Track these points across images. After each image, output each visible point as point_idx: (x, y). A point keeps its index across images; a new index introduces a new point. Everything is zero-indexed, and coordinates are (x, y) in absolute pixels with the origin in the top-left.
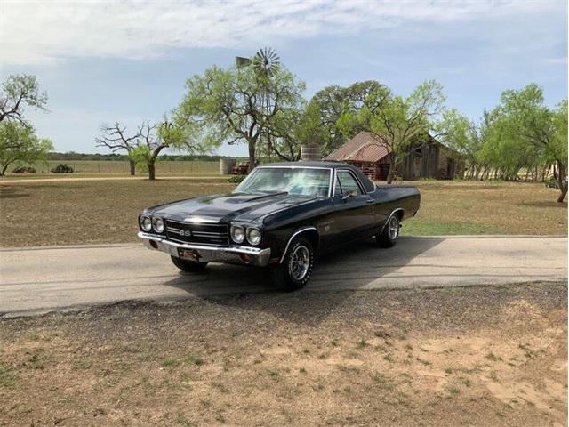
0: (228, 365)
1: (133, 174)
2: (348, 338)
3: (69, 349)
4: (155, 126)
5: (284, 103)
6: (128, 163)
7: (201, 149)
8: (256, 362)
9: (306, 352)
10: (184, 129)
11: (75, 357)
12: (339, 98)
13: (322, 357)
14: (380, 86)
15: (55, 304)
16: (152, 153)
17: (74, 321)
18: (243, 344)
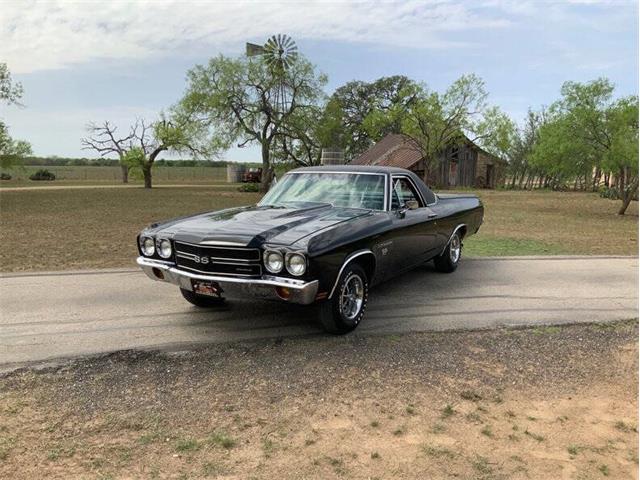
0: (269, 449)
1: (126, 182)
2: (427, 401)
3: (44, 426)
4: (151, 126)
5: (303, 98)
6: (120, 168)
7: (205, 152)
8: (309, 443)
9: (375, 425)
10: (185, 128)
11: (52, 439)
12: (362, 95)
13: (398, 433)
14: (409, 82)
15: (26, 357)
16: (148, 157)
17: (51, 382)
18: (286, 413)
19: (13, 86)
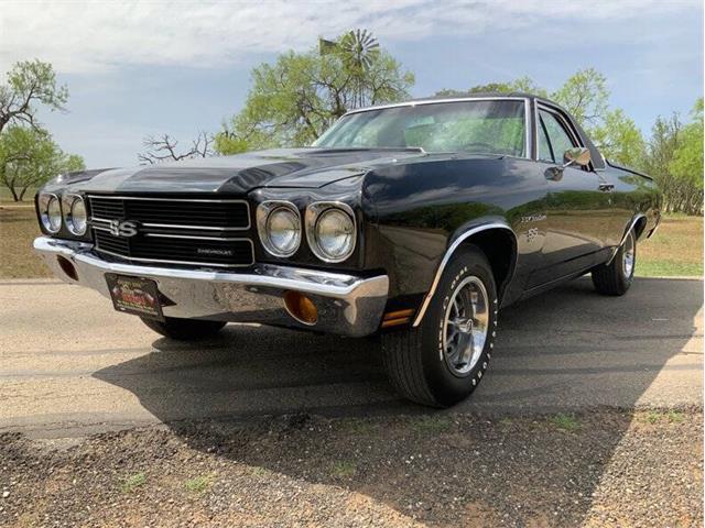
4: (214, 139)
10: (250, 141)
19: (58, 88)
